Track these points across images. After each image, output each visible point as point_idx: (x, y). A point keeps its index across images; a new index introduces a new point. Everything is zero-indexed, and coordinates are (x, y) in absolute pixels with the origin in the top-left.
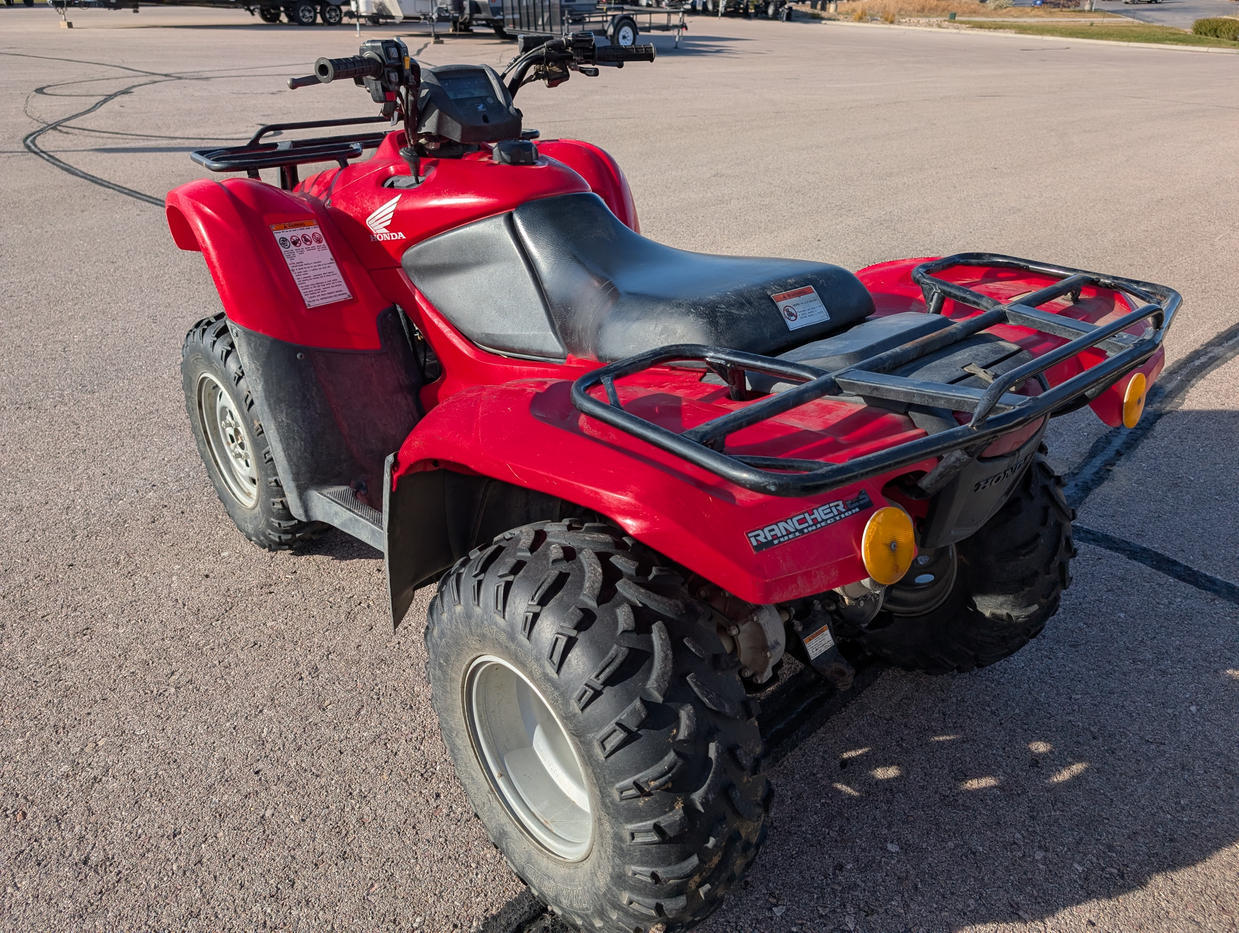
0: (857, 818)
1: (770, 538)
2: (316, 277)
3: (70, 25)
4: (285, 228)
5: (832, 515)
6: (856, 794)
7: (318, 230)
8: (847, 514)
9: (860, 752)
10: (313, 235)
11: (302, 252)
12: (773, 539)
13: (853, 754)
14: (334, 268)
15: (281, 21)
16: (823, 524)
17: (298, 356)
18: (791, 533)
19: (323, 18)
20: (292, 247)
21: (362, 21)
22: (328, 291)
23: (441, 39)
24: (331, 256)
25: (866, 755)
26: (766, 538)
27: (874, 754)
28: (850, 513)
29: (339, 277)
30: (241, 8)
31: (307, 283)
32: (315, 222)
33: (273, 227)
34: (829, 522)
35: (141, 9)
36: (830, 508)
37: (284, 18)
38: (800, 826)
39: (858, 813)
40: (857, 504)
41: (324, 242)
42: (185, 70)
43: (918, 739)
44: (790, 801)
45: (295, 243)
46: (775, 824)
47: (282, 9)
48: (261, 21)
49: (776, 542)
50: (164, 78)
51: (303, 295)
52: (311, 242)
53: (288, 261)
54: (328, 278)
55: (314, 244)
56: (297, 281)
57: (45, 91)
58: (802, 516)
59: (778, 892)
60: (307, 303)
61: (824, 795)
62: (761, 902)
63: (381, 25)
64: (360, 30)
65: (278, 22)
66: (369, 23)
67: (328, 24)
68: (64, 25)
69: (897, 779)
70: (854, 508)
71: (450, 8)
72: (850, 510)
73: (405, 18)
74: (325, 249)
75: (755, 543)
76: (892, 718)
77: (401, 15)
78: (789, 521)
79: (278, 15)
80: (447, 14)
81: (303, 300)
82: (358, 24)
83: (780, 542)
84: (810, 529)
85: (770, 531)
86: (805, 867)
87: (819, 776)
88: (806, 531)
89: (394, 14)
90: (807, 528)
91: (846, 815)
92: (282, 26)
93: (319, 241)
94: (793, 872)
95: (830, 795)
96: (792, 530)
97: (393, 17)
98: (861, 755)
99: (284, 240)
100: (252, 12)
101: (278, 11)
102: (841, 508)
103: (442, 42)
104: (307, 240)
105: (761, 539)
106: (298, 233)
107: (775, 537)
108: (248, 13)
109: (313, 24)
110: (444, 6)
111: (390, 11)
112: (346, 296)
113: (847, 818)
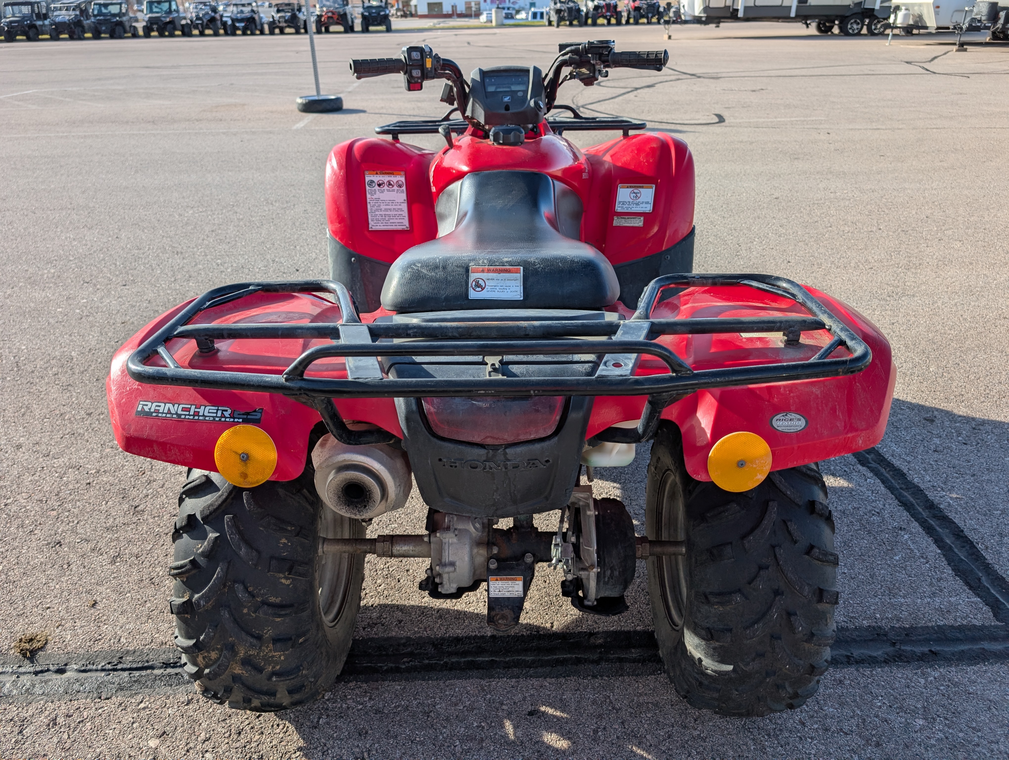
0: (489, 752)
1: (152, 410)
2: (386, 210)
3: (670, 37)
4: (377, 174)
5: (215, 415)
6: (512, 737)
7: (403, 179)
8: (228, 420)
9: (558, 714)
10: (397, 182)
11: (382, 192)
12: (154, 412)
13: (550, 711)
14: (405, 207)
15: (832, 33)
16: (201, 418)
17: (353, 259)
18: (171, 413)
19: (869, 29)
20: (377, 187)
21: (896, 31)
22: (391, 221)
23: (965, 47)
24: (405, 198)
25: (559, 719)
26: (150, 409)
27: (567, 723)
28: (232, 420)
29: (405, 213)
30: (799, 22)
31: (377, 213)
32: (403, 173)
33: (366, 172)
34: (207, 418)
35: (722, 25)
36: (218, 410)
37: (836, 30)
38: (445, 727)
39: (494, 750)
40: (245, 417)
41: (404, 188)
42: (710, 71)
43: (618, 737)
44: (462, 708)
45: (379, 185)
46: (432, 714)
47: (837, 22)
48: (816, 33)
49: (154, 414)
50: (689, 76)
51: (370, 220)
52: (393, 186)
53: (368, 196)
54: (396, 213)
55: (395, 188)
56: (369, 211)
57: (602, 84)
58: (189, 406)
59: (374, 752)
60: (370, 226)
61: (489, 722)
62: (358, 750)
63: (913, 35)
64: (892, 39)
65: (829, 33)
66: (903, 33)
67: (872, 34)
68: (666, 37)
69: (557, 750)
70: (239, 418)
71: (983, 18)
72: (234, 418)
73: (938, 28)
74: (402, 192)
75: (139, 409)
76: (620, 709)
77: (935, 25)
78: (176, 406)
79: (832, 27)
80: (979, 24)
81: (368, 224)
82: (891, 34)
83: (156, 416)
84: (187, 417)
85: (157, 406)
86: (410, 753)
87: (504, 707)
88: (183, 417)
89: (928, 25)
90: (185, 415)
91: (484, 744)
92: (834, 36)
93: (400, 186)
94: (399, 750)
95: (493, 724)
96: (173, 412)
97: (926, 28)
98: (555, 717)
99: (372, 182)
100: (807, 26)
101: (832, 24)
102: (227, 414)
103: (965, 50)
104: (390, 184)
105: (146, 408)
106: (385, 178)
107: (157, 411)
108: (805, 26)
109: (858, 35)
110: (978, 17)
111: (925, 23)
112: (404, 227)
113: (482, 746)
